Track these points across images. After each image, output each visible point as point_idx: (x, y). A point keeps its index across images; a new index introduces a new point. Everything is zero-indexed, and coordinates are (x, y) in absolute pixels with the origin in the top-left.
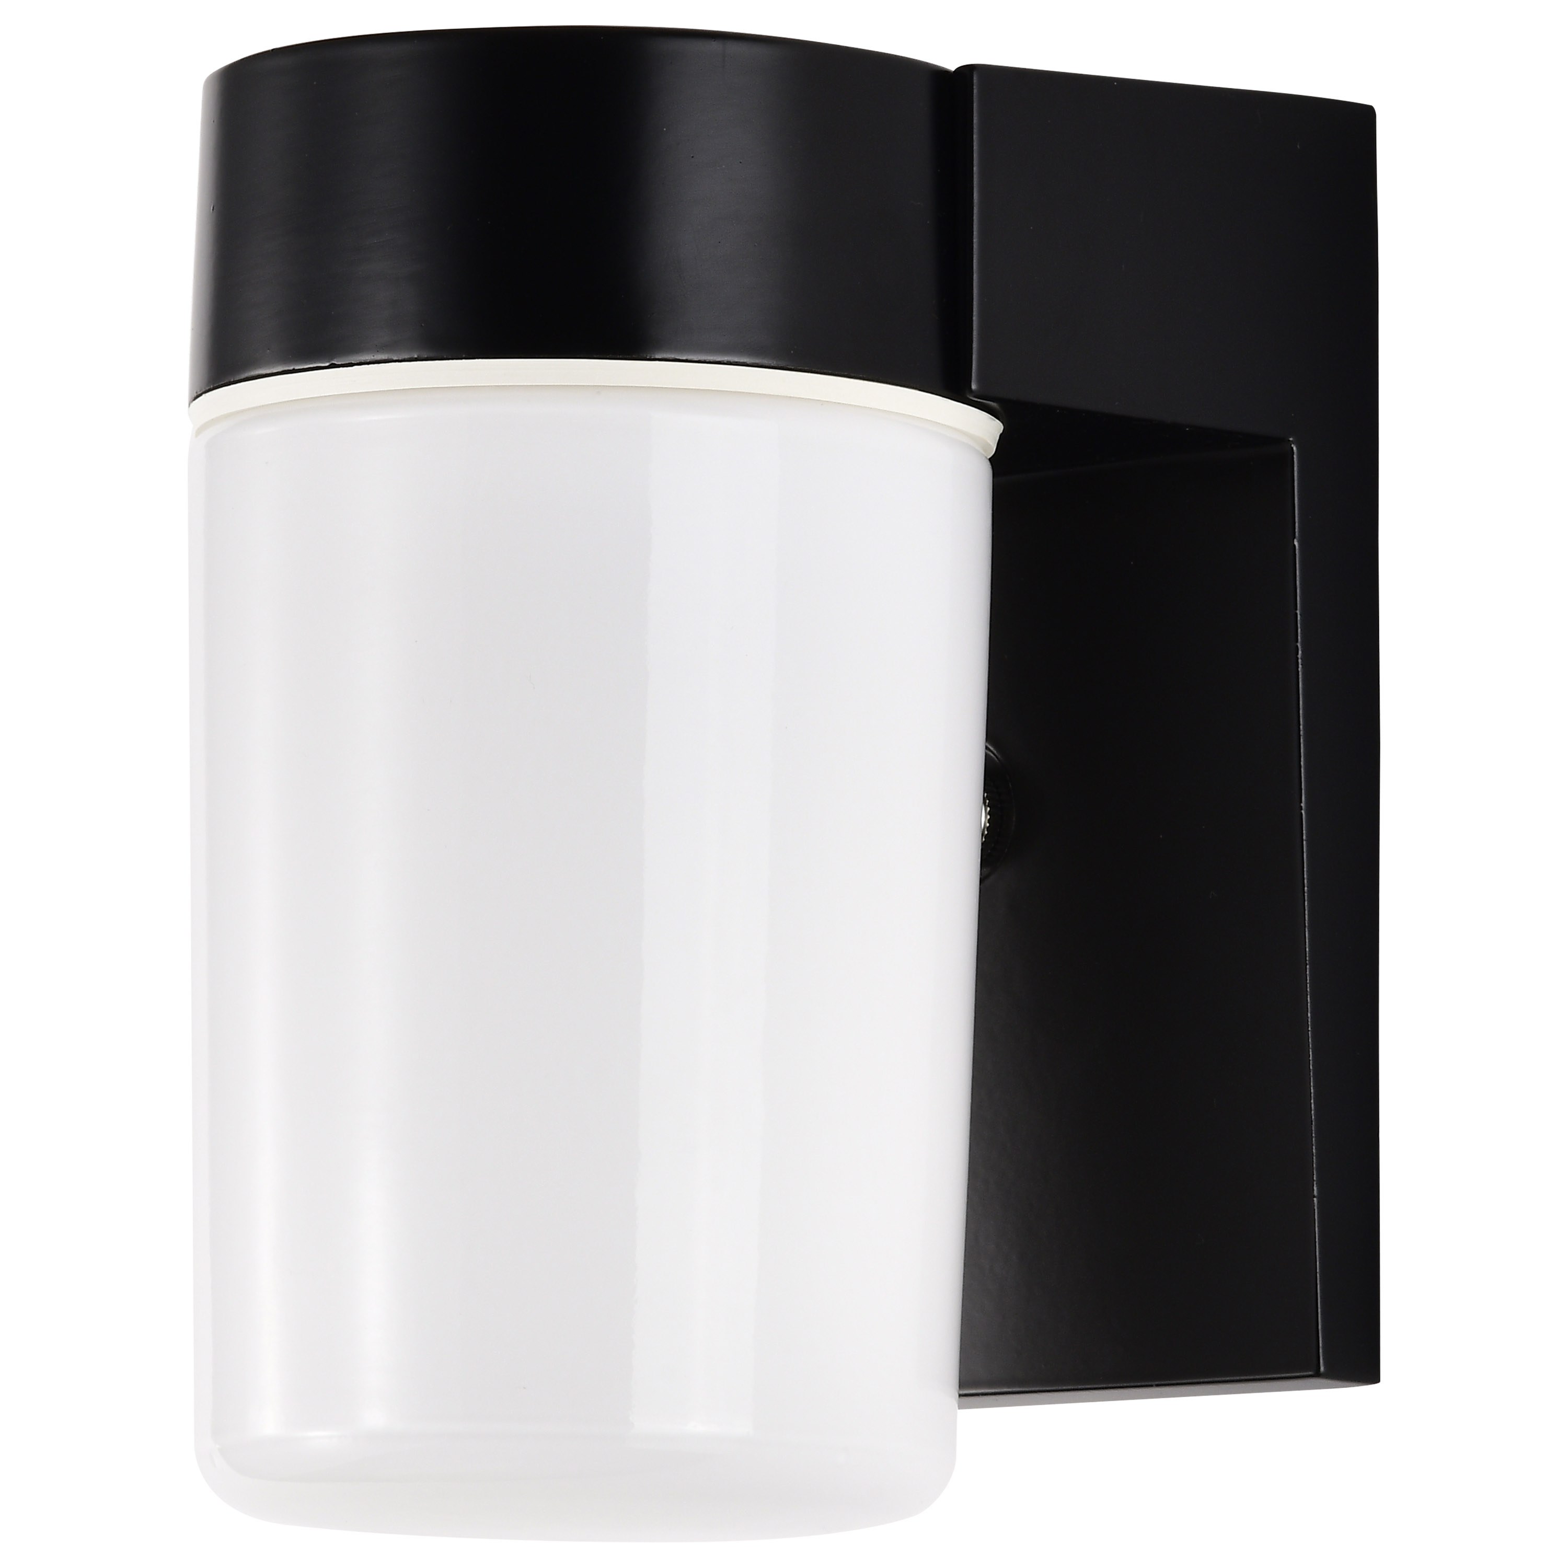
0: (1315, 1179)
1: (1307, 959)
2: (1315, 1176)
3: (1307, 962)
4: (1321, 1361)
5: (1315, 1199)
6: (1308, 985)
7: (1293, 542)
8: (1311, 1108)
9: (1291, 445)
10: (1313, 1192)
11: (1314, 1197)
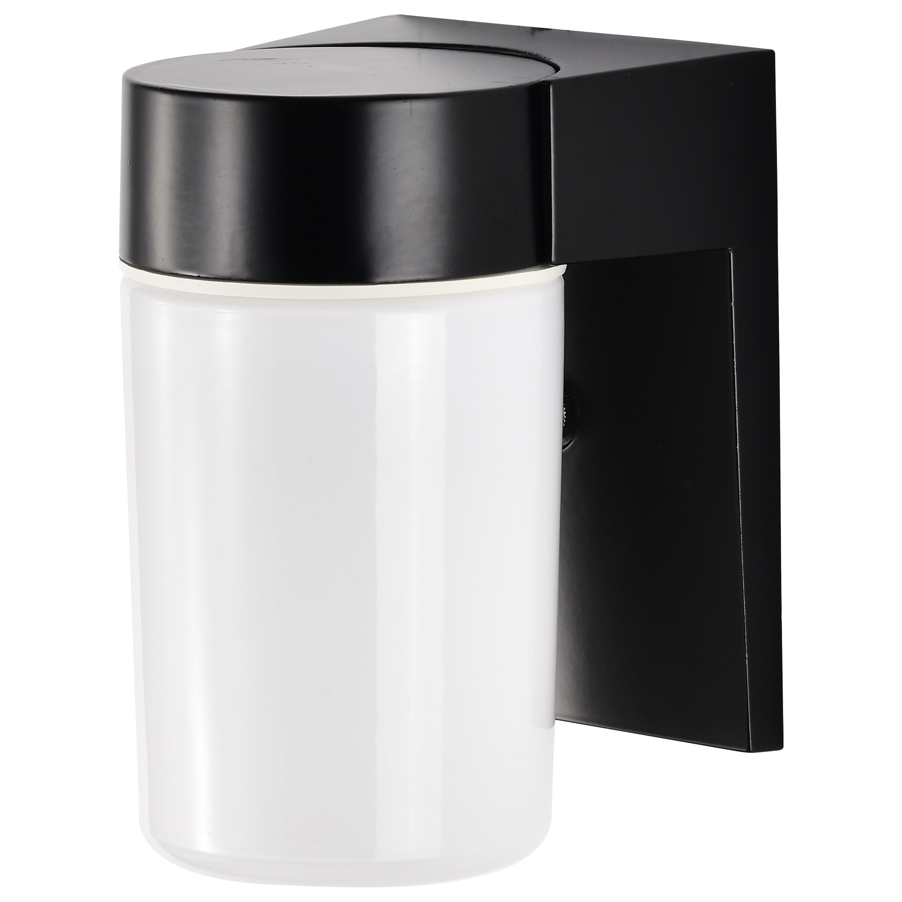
0: (746, 649)
2: (746, 647)
3: (741, 532)
4: (751, 745)
5: (747, 660)
6: (742, 545)
7: (731, 304)
9: (729, 252)
10: (746, 656)
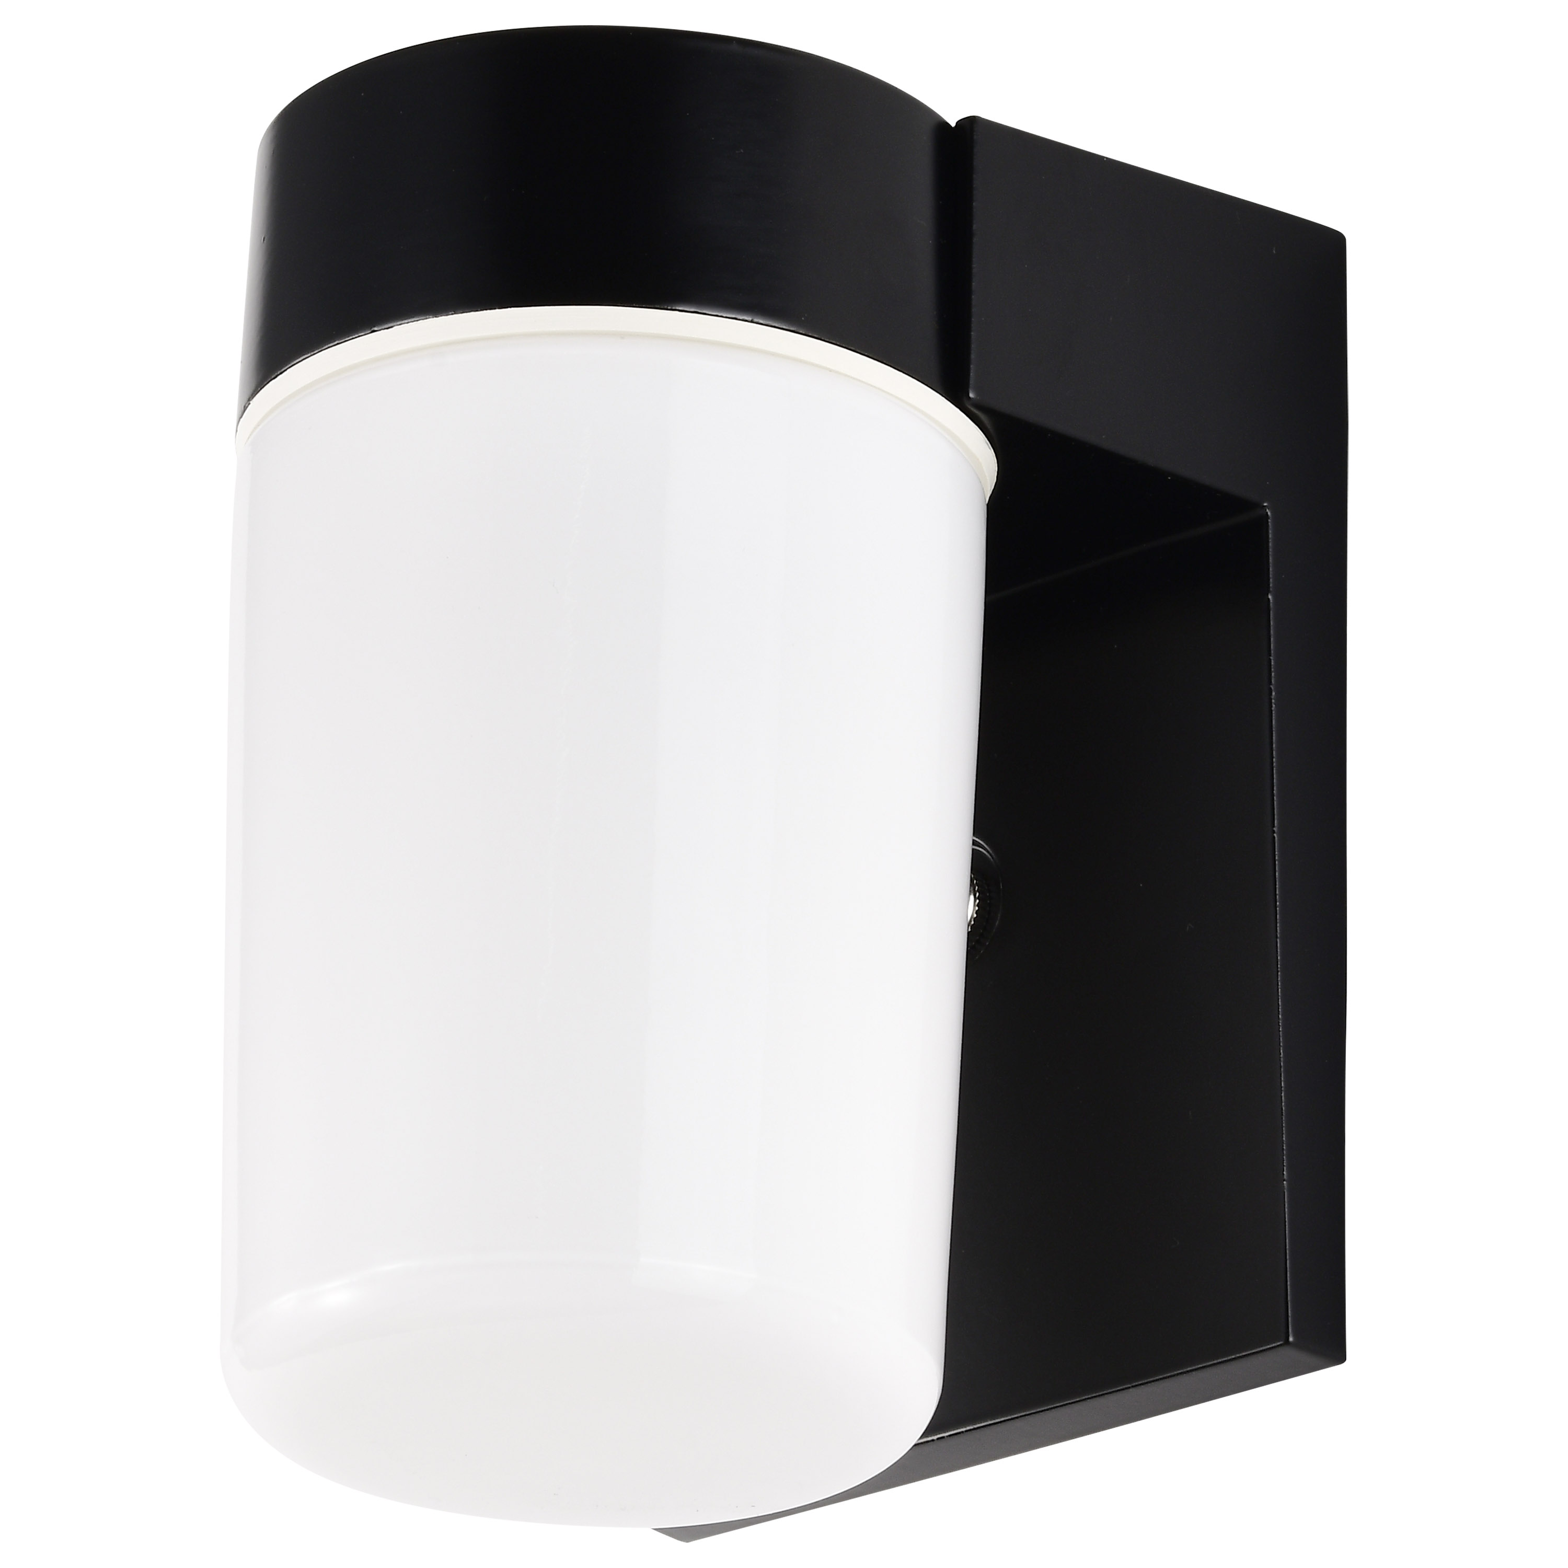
0: (1285, 1164)
1: (1279, 966)
2: (1285, 1161)
4: (1290, 1330)
5: (1285, 1182)
7: (1268, 596)
8: (1282, 1100)
9: (1266, 510)
10: (1283, 1177)
11: (1284, 1180)
